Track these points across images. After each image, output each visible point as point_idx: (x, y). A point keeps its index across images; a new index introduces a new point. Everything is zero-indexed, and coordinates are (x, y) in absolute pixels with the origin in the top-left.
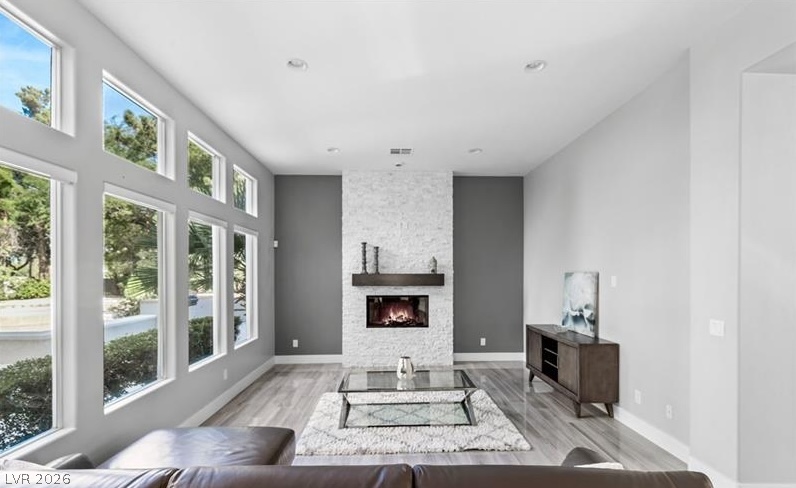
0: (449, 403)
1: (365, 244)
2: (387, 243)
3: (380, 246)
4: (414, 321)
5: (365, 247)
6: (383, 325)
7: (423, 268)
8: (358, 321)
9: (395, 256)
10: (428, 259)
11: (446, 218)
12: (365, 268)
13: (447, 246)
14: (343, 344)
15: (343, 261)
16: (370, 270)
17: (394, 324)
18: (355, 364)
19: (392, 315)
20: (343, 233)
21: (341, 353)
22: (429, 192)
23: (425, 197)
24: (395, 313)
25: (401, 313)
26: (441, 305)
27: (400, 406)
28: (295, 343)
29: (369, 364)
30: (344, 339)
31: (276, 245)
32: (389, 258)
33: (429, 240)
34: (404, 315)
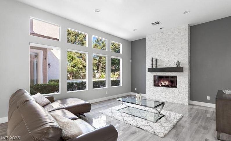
0: (152, 113)
1: (152, 58)
2: (160, 57)
3: (158, 58)
4: (171, 85)
5: (152, 59)
6: (159, 86)
7: (174, 65)
8: (151, 84)
9: (164, 61)
10: (176, 61)
11: (185, 44)
12: (152, 66)
13: (186, 56)
14: (146, 91)
15: (147, 64)
16: (154, 67)
17: (163, 86)
18: (150, 98)
19: (162, 83)
20: (147, 55)
21: (146, 94)
22: (177, 35)
23: (175, 38)
24: (163, 82)
25: (165, 82)
26: (183, 80)
27: (140, 110)
28: (136, 89)
29: (154, 99)
30: (147, 89)
31: (131, 61)
32: (161, 62)
33: (177, 54)
34: (167, 83)
